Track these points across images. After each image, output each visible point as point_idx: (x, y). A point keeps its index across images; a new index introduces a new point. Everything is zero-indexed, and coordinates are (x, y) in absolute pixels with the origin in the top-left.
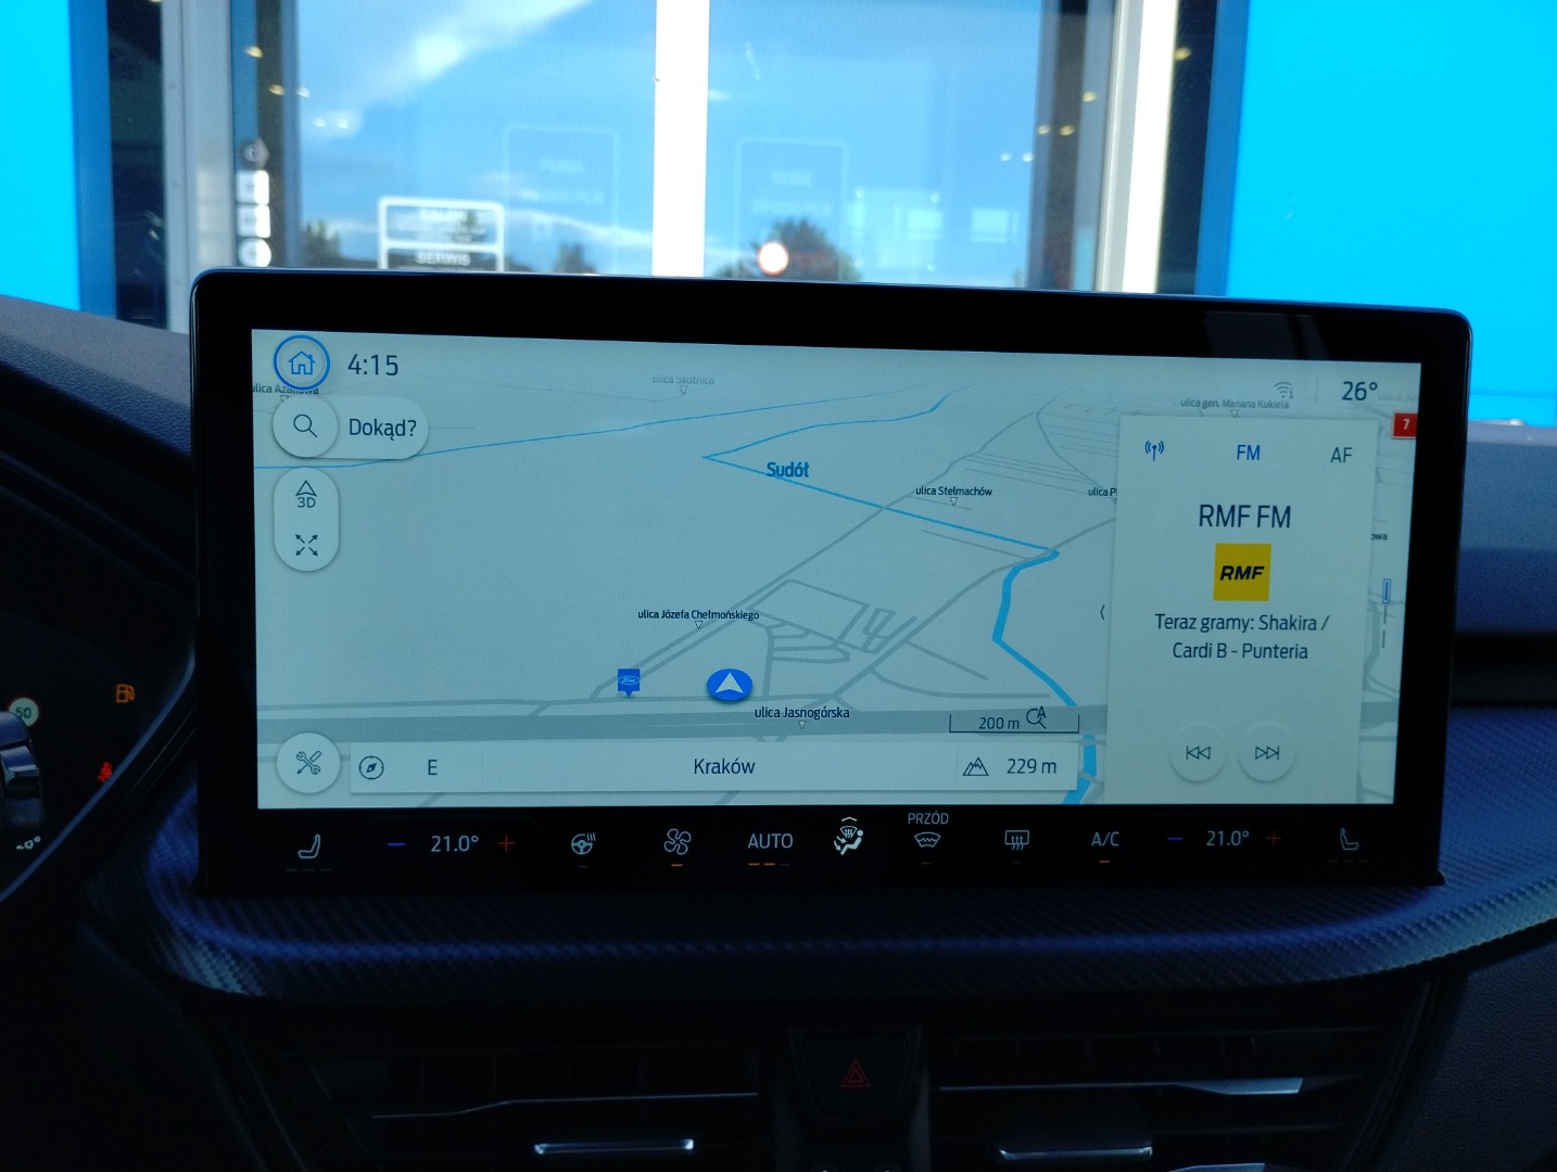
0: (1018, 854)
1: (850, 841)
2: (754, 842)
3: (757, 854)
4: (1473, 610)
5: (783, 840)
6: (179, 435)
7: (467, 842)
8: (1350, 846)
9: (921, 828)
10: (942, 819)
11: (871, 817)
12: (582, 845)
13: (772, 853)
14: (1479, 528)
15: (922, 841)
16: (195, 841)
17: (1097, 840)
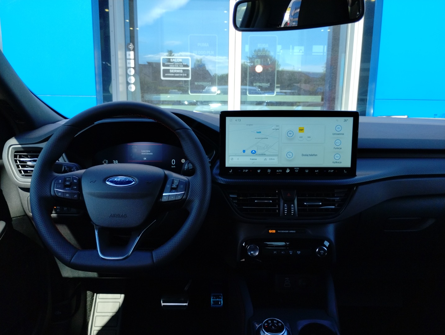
0: (307, 173)
1: (288, 171)
2: (277, 171)
3: (278, 172)
4: (360, 145)
5: (281, 171)
7: (247, 171)
8: (345, 172)
9: (296, 170)
10: (298, 169)
11: (290, 168)
12: (259, 171)
14: (361, 135)
16: (219, 170)
17: (316, 171)
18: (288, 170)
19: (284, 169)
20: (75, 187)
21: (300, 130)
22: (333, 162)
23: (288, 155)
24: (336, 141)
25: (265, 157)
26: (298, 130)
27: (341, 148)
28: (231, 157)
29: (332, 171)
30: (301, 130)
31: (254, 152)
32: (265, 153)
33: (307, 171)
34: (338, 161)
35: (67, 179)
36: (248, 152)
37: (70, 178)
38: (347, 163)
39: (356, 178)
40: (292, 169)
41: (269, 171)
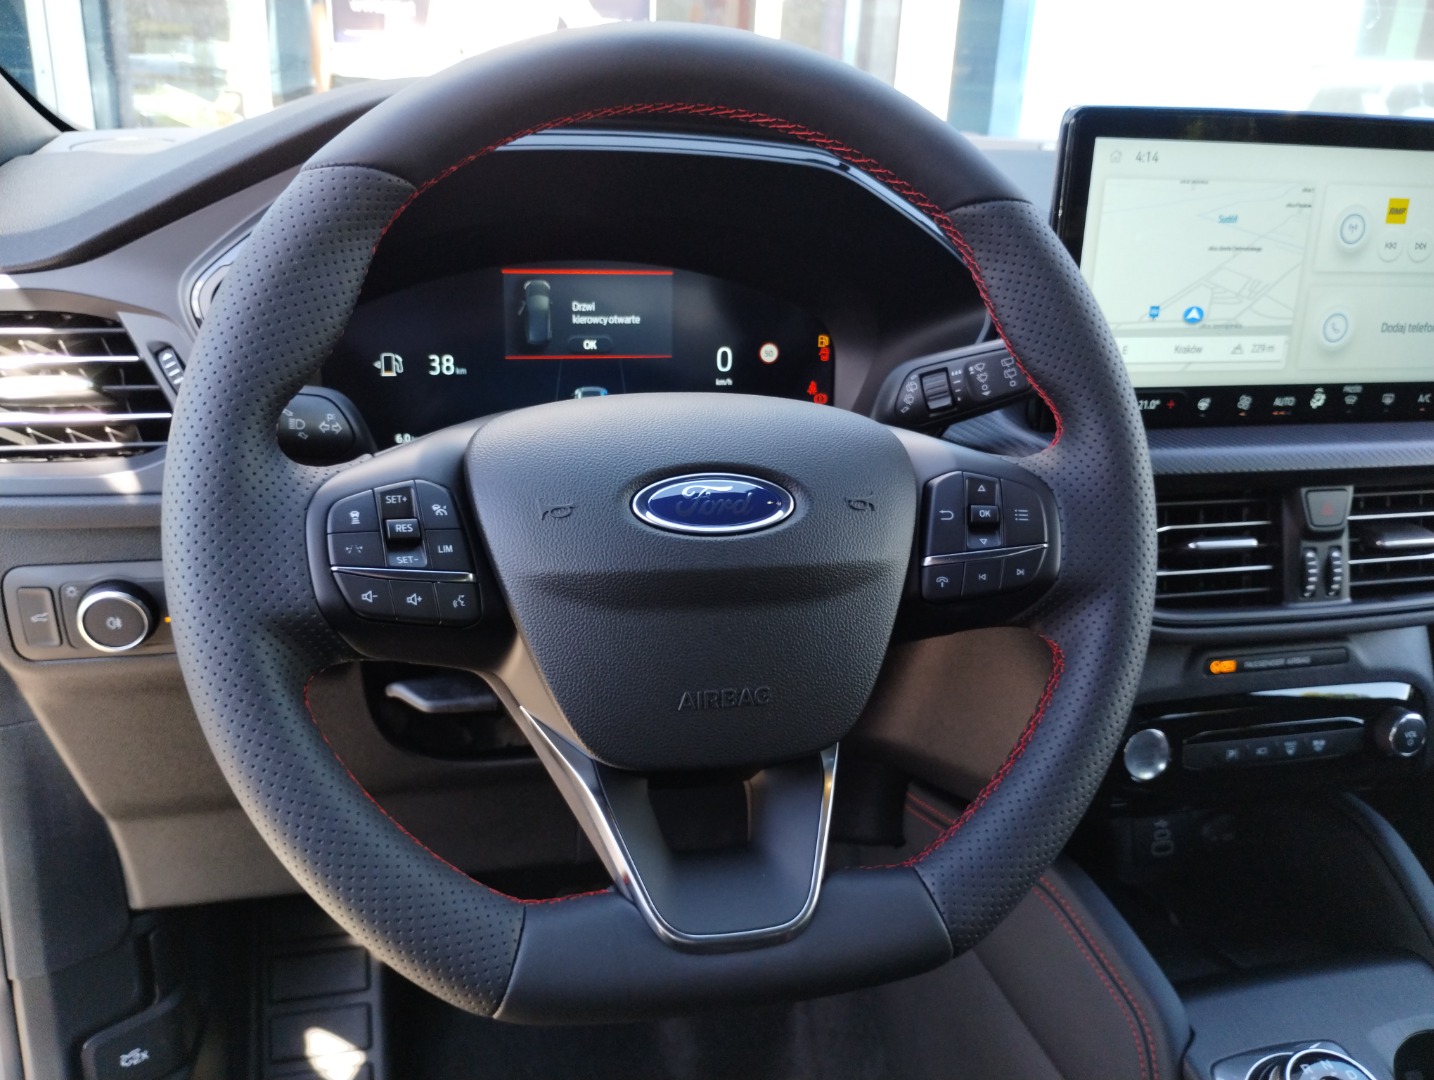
1: (1318, 401)
2: (1278, 402)
3: (1279, 408)
10: (1359, 389)
41: (1245, 402)
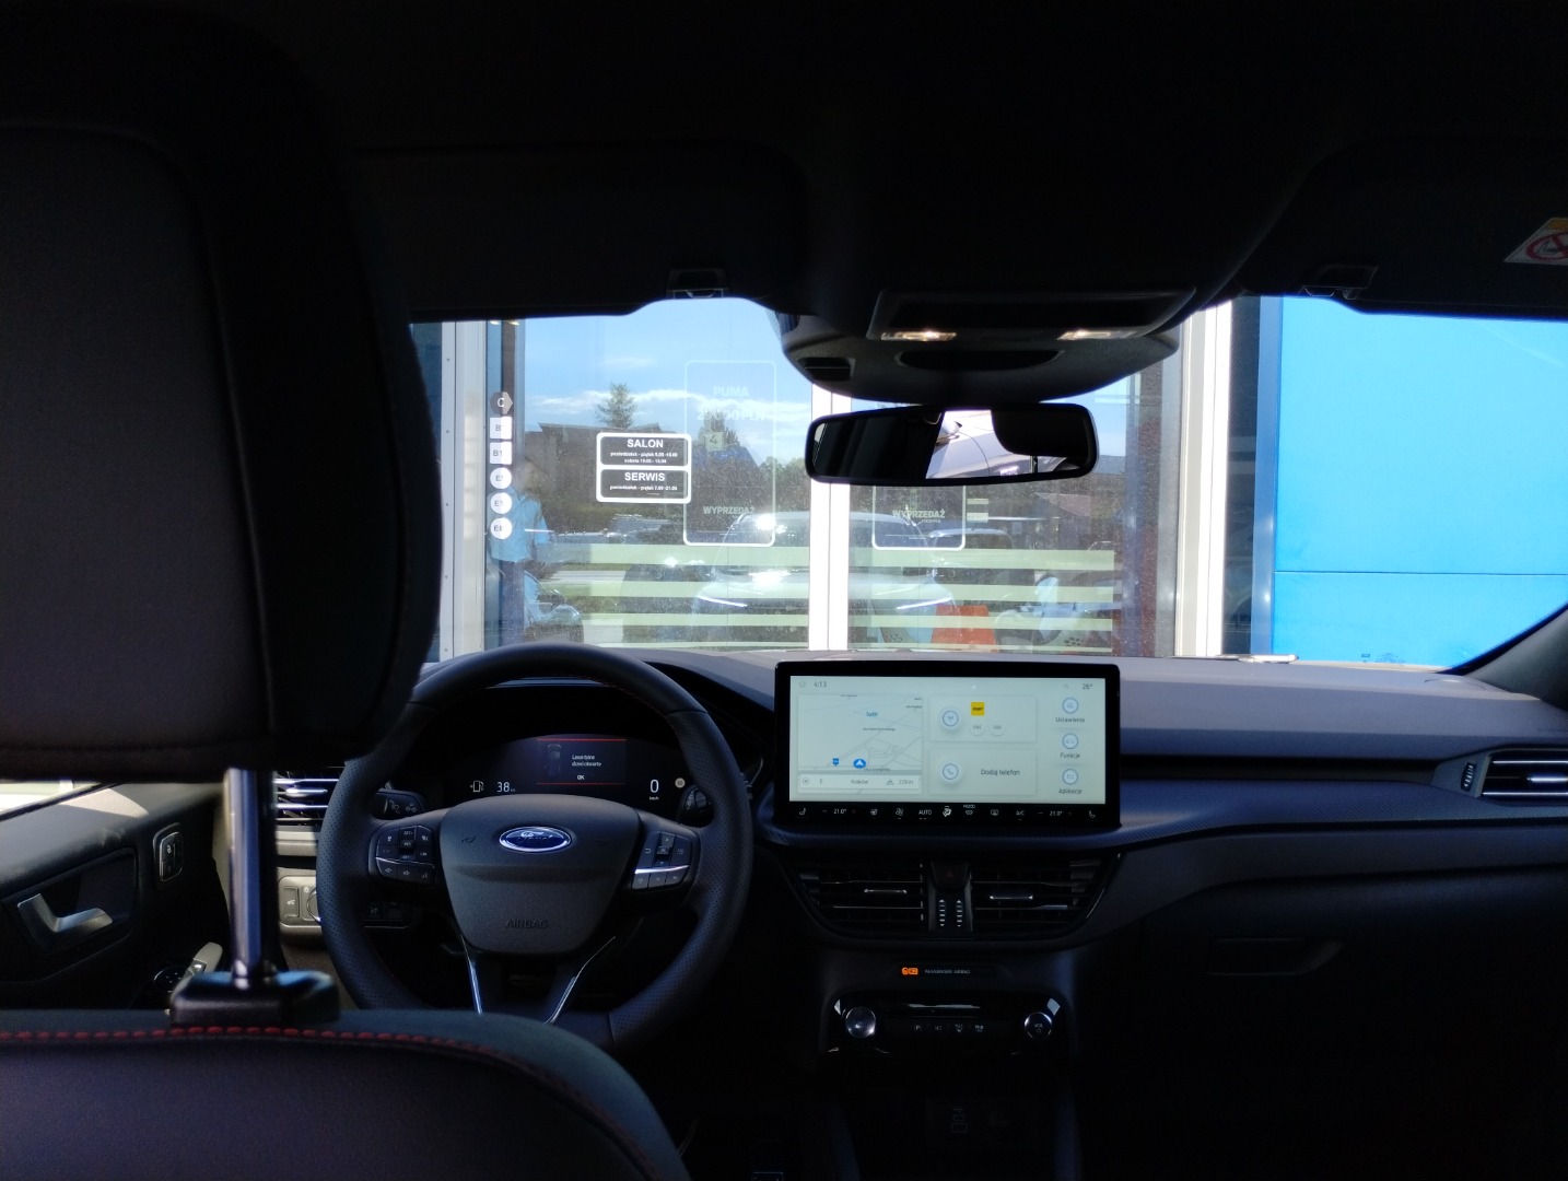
1: (948, 812)
4: (1125, 747)
5: (927, 812)
6: (771, 705)
7: (843, 811)
8: (1092, 815)
11: (953, 805)
12: (874, 812)
13: (926, 816)
14: (1125, 722)
15: (968, 813)
16: (773, 810)
17: (1018, 814)
18: (947, 810)
19: (937, 807)
20: (425, 854)
21: (974, 709)
22: (1060, 791)
23: (946, 772)
24: (1066, 739)
25: (888, 778)
26: (970, 709)
27: (1078, 756)
28: (803, 776)
29: (1059, 813)
30: (978, 709)
31: (860, 765)
32: (888, 767)
33: (995, 814)
34: (1072, 788)
35: (406, 833)
36: (846, 763)
37: (412, 830)
38: (1095, 793)
39: (1121, 830)
40: (957, 807)
